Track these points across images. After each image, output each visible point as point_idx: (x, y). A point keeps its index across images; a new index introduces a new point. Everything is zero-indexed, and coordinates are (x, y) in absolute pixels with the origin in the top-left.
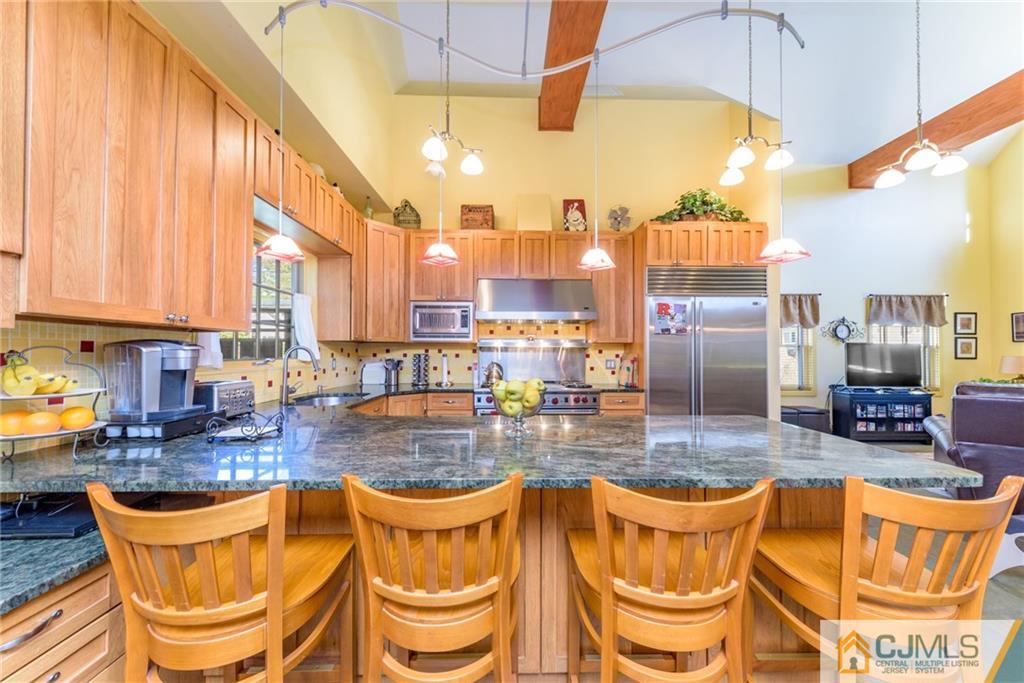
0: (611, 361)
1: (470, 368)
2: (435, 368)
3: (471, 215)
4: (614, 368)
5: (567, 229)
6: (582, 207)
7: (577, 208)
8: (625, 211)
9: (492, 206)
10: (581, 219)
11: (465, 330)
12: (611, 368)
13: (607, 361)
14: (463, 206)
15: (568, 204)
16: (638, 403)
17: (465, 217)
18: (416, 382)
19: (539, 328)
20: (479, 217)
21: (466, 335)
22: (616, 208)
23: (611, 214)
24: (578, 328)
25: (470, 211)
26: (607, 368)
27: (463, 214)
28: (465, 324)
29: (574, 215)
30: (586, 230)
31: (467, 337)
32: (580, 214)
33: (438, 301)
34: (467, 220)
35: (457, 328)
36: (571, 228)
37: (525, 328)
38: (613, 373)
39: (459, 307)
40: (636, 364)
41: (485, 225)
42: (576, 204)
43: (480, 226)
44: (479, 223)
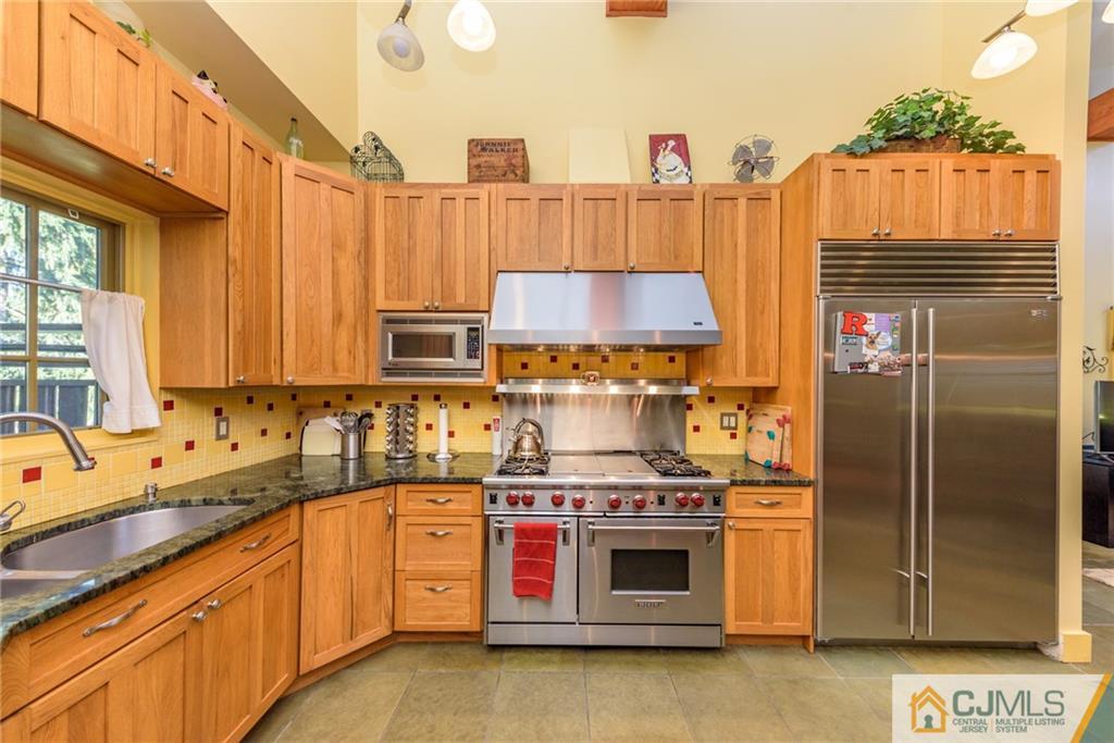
0: (729, 415)
1: (487, 427)
2: (429, 427)
3: (484, 159)
4: (735, 428)
5: (658, 181)
6: (681, 145)
7: (673, 150)
8: (764, 146)
9: (523, 141)
10: (682, 167)
11: (476, 364)
12: (729, 428)
13: (723, 415)
14: (470, 142)
15: (657, 143)
16: (799, 505)
17: (475, 162)
18: (393, 454)
19: (605, 359)
20: (499, 160)
21: (476, 373)
22: (748, 142)
23: (735, 156)
24: (672, 360)
25: (484, 149)
26: (722, 428)
27: (471, 154)
28: (472, 352)
29: (669, 160)
30: (691, 182)
31: (479, 376)
32: (679, 159)
33: (427, 310)
34: (478, 166)
35: (460, 359)
36: (662, 181)
37: (582, 360)
38: (733, 436)
39: (463, 322)
40: (787, 426)
41: (512, 176)
42: (672, 143)
43: (502, 177)
44: (500, 172)
